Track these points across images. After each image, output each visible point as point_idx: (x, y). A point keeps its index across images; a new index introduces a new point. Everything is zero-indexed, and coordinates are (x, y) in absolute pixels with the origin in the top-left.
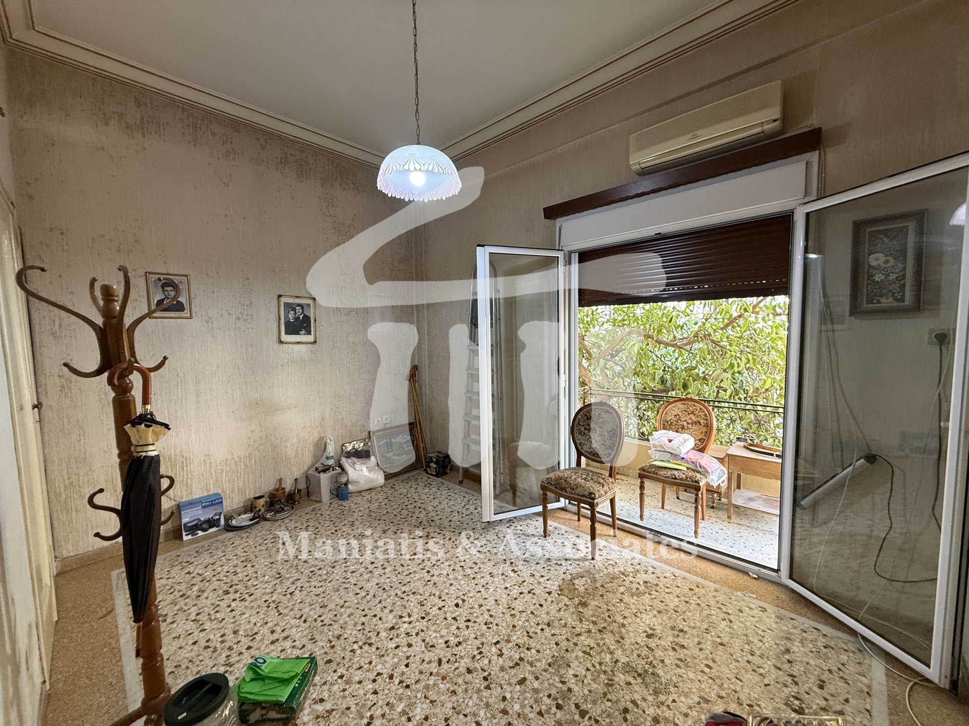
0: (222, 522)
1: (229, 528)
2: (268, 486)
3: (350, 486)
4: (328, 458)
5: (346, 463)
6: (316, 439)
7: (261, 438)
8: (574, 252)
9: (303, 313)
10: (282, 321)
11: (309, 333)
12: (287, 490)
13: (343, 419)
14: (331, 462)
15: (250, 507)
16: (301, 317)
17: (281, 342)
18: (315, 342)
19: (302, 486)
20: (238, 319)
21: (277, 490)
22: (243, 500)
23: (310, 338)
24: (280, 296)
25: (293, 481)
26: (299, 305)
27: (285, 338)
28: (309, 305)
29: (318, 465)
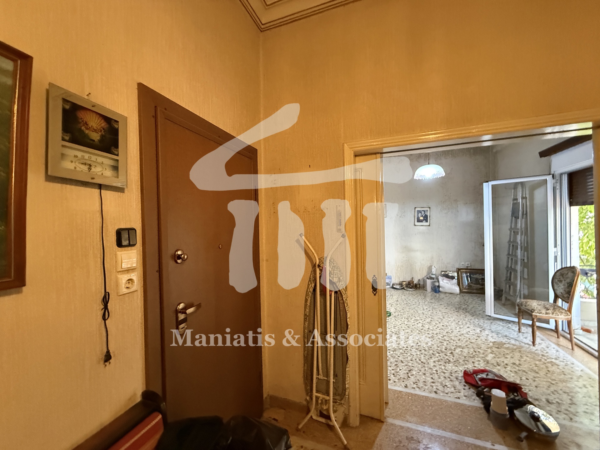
0: (391, 285)
1: (393, 288)
2: (408, 279)
3: (440, 289)
4: (432, 274)
5: (440, 278)
6: (429, 265)
7: (406, 260)
8: (565, 173)
9: (424, 213)
10: (416, 217)
11: (427, 221)
12: (415, 283)
13: (442, 260)
14: (433, 276)
15: (401, 284)
16: (424, 215)
17: (415, 225)
18: (429, 225)
19: (422, 283)
20: (400, 217)
21: (411, 281)
22: (399, 281)
23: (428, 224)
24: (415, 208)
25: (418, 280)
26: (423, 211)
27: (417, 223)
28: (427, 210)
29: (428, 276)
